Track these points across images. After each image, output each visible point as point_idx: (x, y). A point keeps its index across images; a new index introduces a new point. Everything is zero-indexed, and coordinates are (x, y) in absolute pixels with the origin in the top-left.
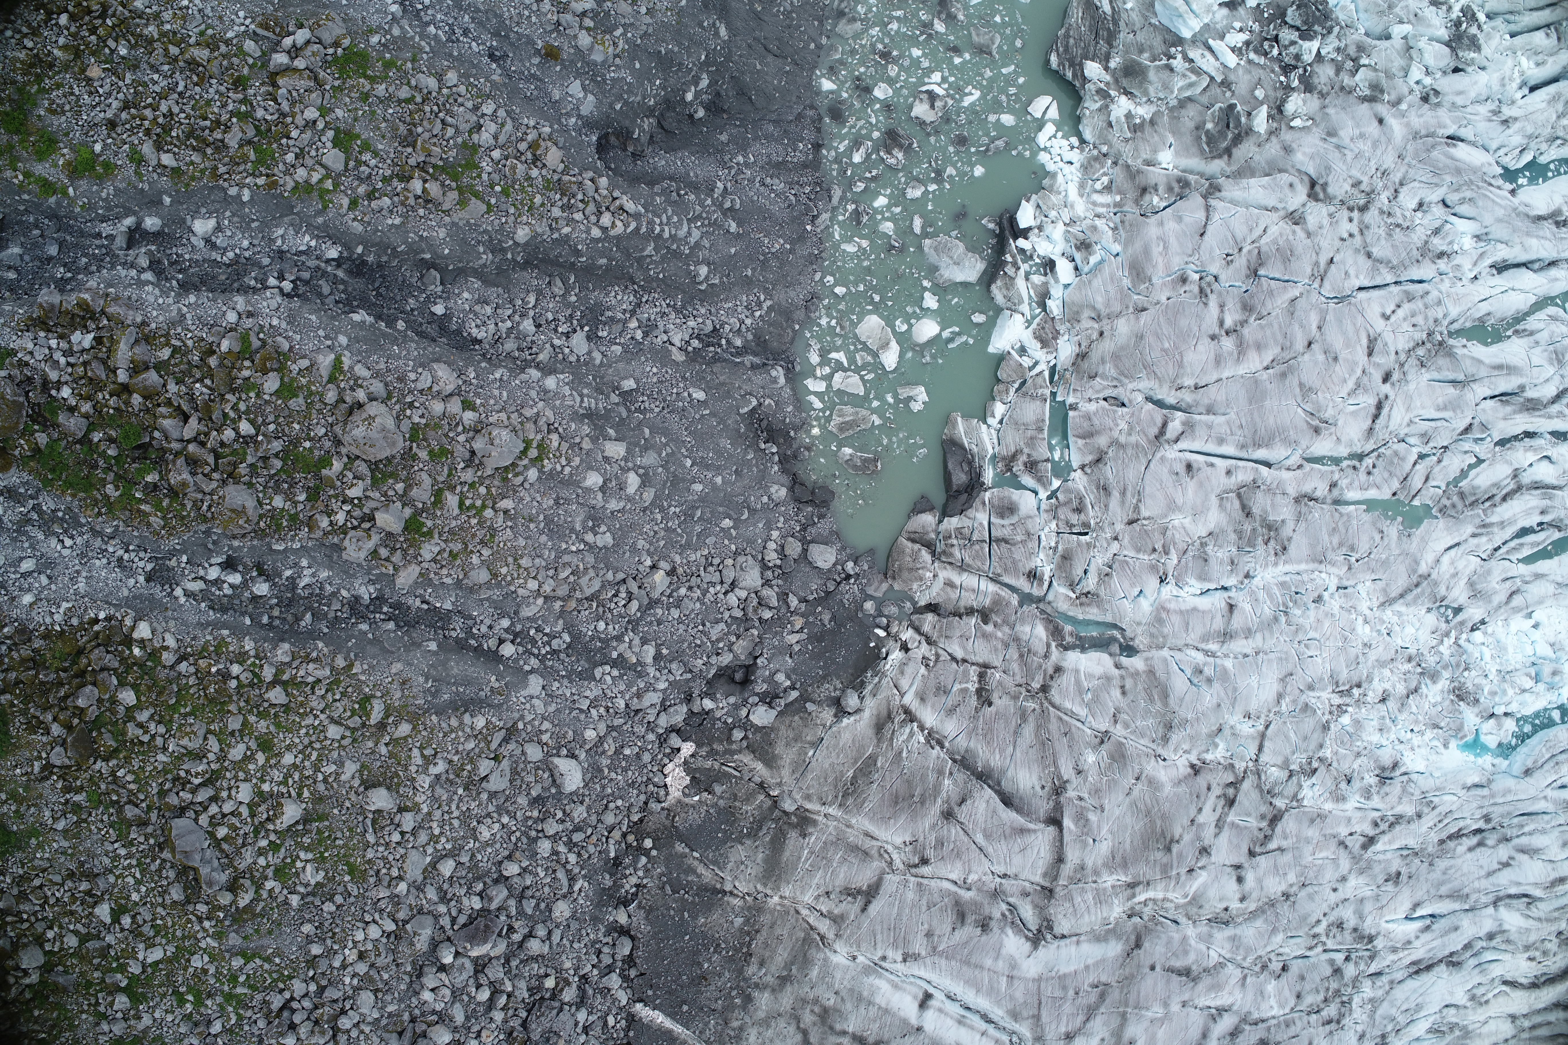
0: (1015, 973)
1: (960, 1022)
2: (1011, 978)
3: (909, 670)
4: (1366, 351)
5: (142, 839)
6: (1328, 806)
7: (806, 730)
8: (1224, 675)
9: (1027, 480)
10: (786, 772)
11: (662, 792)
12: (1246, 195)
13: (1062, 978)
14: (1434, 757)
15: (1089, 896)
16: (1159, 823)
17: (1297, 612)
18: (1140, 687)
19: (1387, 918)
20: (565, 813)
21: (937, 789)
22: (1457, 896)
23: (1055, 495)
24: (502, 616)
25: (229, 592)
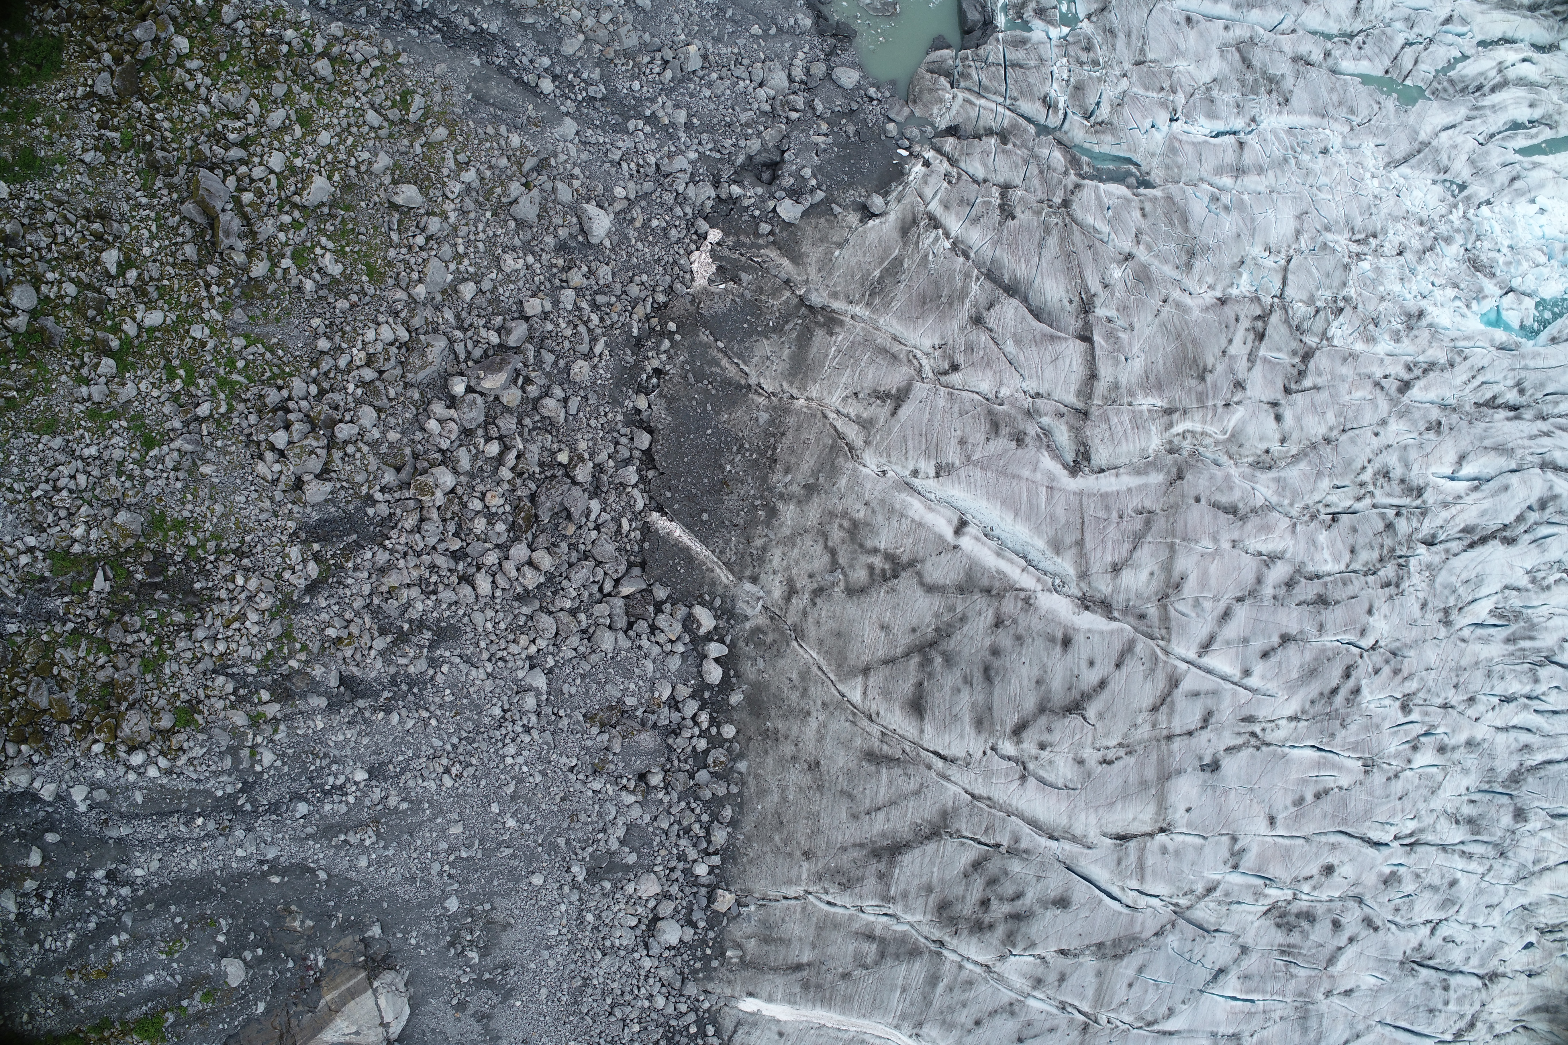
0: (1054, 484)
2: (1050, 488)
3: (932, 180)
5: (165, 192)
8: (1241, 206)
10: (812, 270)
11: (688, 277)
13: (1105, 496)
15: (1126, 418)
16: (1190, 348)
17: (1305, 157)
18: (1159, 211)
19: (1433, 469)
20: (590, 271)
21: (964, 291)
22: (1502, 449)
23: (1065, 38)
24: (542, 54)
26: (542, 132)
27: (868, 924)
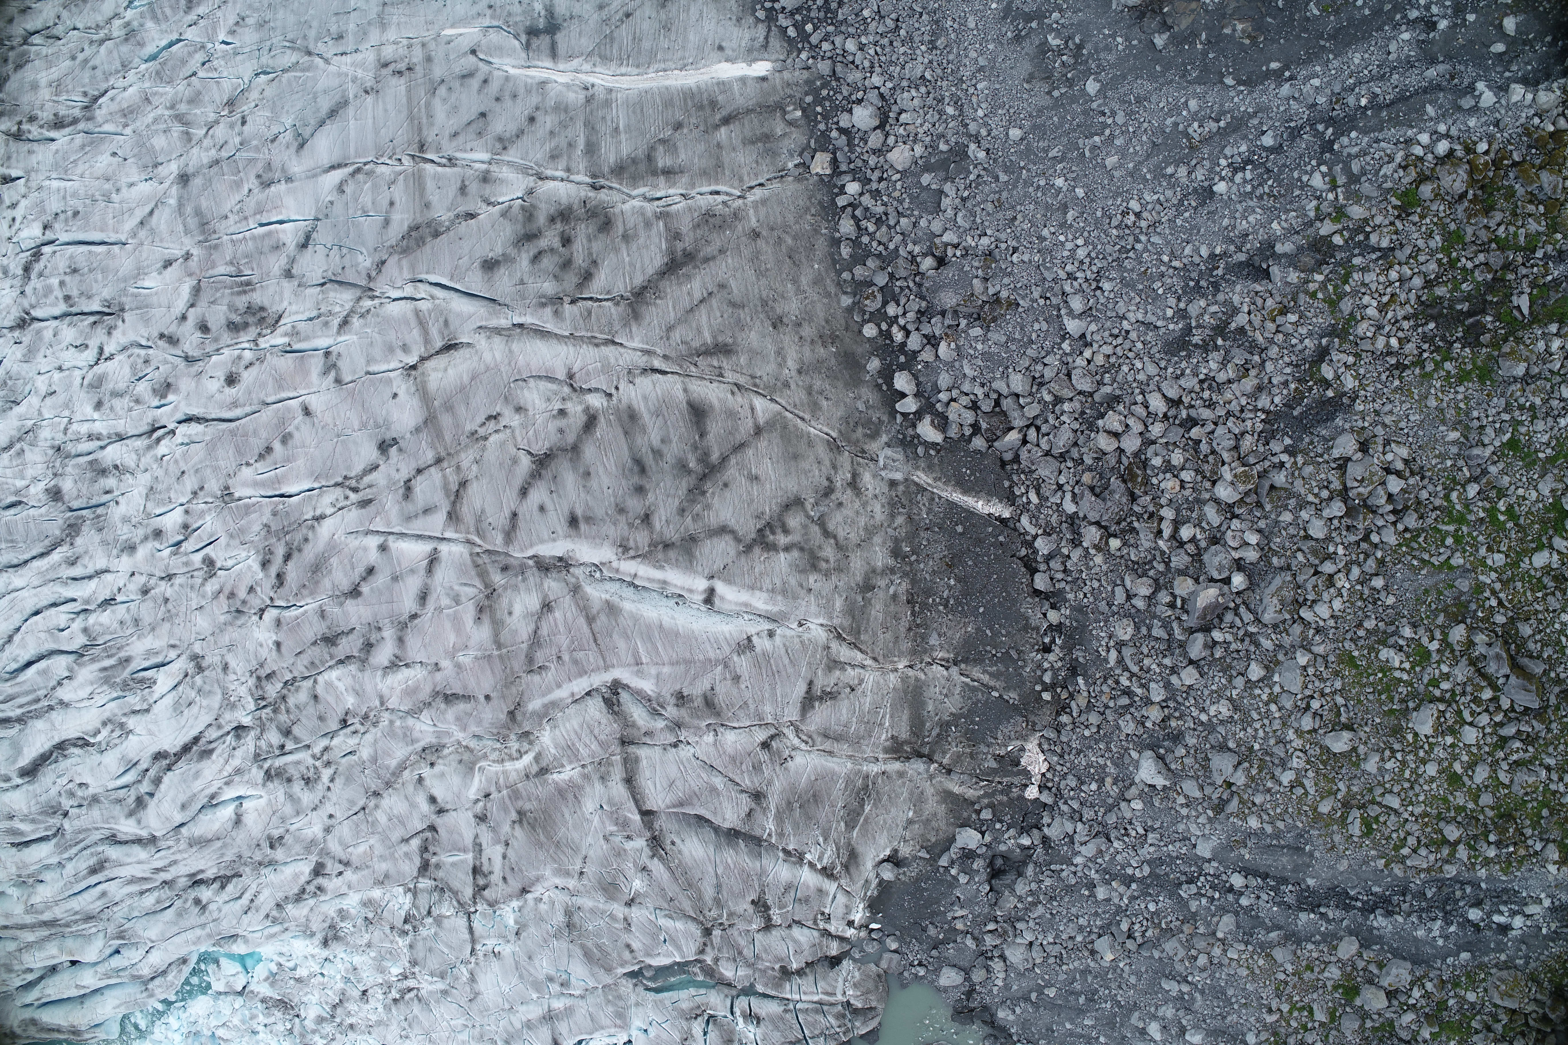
1: (665, 582)
2: (638, 663)
3: (841, 910)
6: (376, 893)
8: (537, 986)
11: (1046, 747)
13: (582, 672)
14: (284, 950)
18: (615, 955)
20: (1143, 724)
21: (779, 819)
22: (200, 843)
24: (1251, 908)
25: (1503, 908)
26: (1228, 837)
27: (673, 185)
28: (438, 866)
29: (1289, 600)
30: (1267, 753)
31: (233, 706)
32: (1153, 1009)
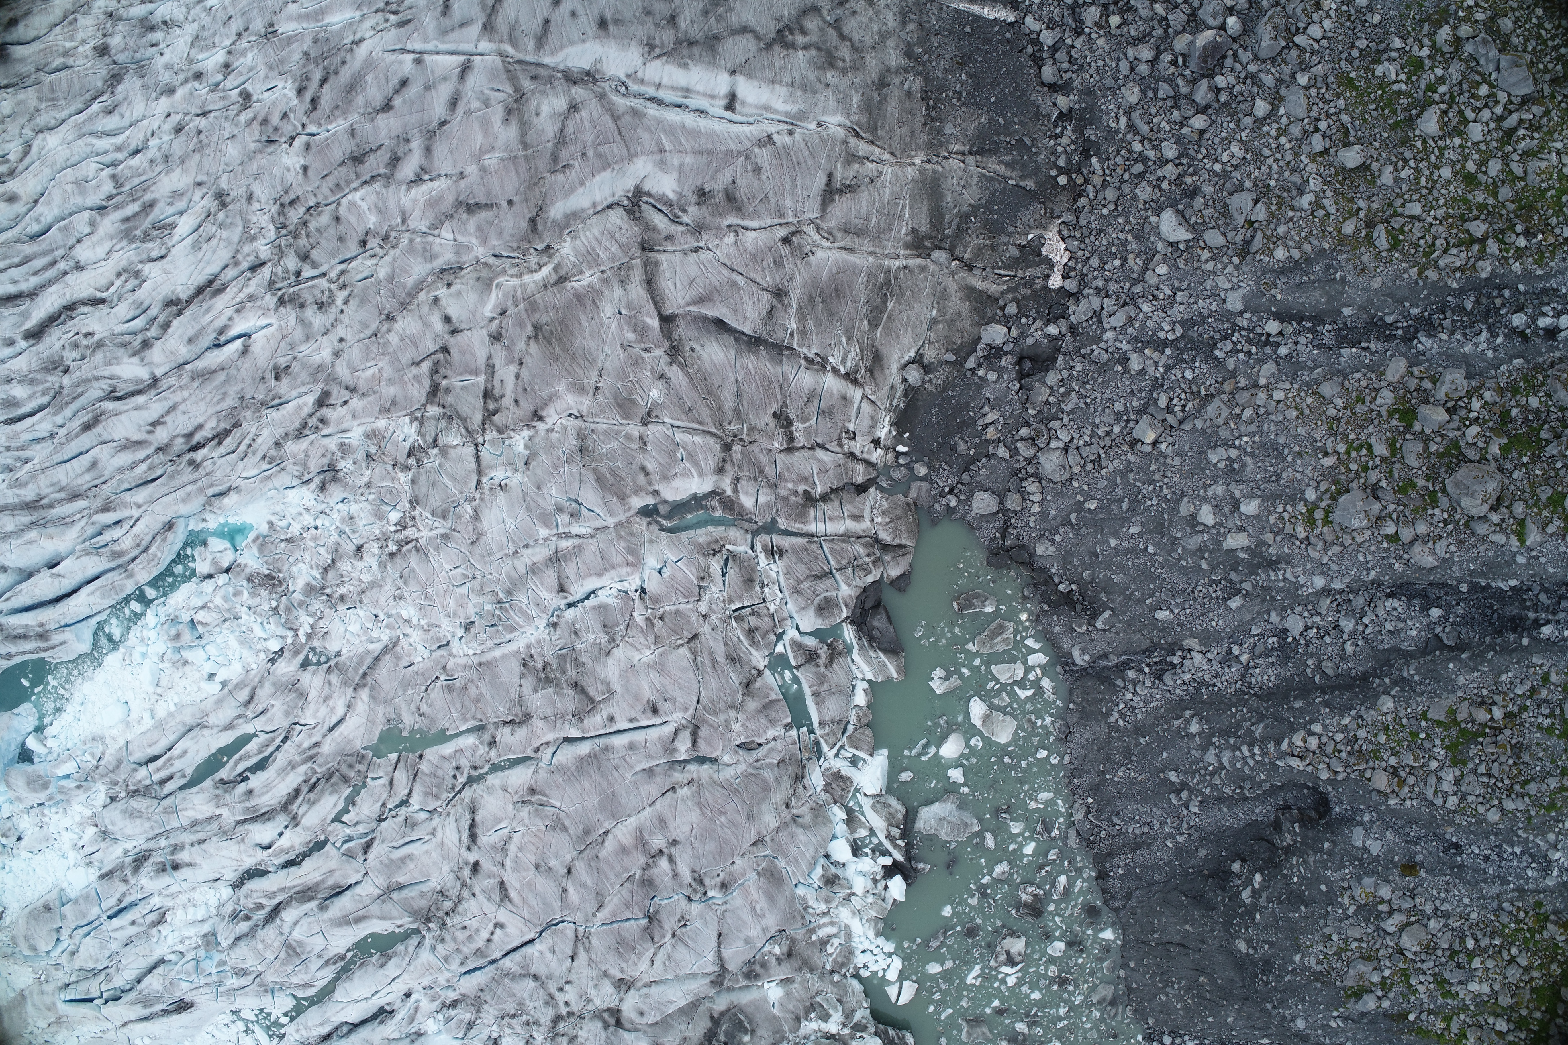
0: (658, 157)
2: (662, 151)
3: (866, 422)
4: (508, 885)
6: (382, 423)
7: (946, 333)
8: (546, 519)
9: (811, 642)
10: (952, 287)
11: (1065, 232)
12: (684, 988)
13: (606, 165)
14: (280, 509)
15: (603, 255)
16: (558, 351)
17: (488, 607)
18: (629, 480)
19: (272, 329)
20: (1160, 188)
21: (801, 316)
22: (203, 375)
23: (780, 637)
24: (1289, 357)
25: (1545, 309)
26: (1258, 281)
28: (448, 391)
29: (1282, 27)
30: (1284, 190)
31: (253, 238)
32: (1202, 492)
